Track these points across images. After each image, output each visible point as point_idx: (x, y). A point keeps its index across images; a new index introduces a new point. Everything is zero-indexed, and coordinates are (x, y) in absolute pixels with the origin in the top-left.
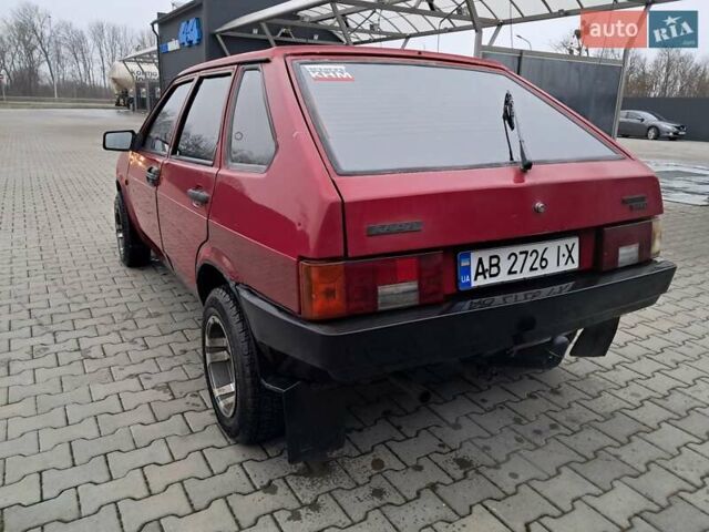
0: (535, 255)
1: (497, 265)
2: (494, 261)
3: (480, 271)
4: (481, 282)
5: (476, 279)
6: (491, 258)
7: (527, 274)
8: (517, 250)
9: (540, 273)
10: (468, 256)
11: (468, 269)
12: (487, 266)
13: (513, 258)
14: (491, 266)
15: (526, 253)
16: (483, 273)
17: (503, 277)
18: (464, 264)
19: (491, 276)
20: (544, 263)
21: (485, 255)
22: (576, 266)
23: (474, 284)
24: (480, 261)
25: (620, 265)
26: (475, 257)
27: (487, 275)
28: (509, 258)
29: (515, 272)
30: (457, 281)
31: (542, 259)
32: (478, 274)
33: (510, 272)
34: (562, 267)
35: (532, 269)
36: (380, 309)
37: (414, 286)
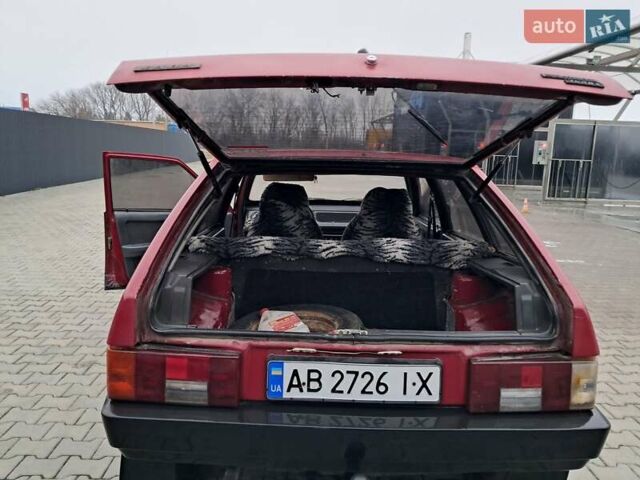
0: (368, 377)
1: (318, 380)
2: (315, 376)
3: (295, 382)
4: (295, 394)
5: (289, 390)
6: (310, 371)
7: (356, 396)
8: (344, 368)
9: (376, 398)
10: (281, 366)
11: (280, 379)
12: (304, 378)
13: (338, 376)
14: (310, 380)
15: (357, 373)
16: (299, 386)
17: (325, 394)
18: (275, 372)
19: (309, 390)
20: (382, 389)
21: (303, 368)
22: (435, 398)
23: (286, 395)
24: (295, 373)
25: (501, 410)
26: (289, 367)
27: (305, 388)
28: (333, 375)
29: (341, 392)
30: (266, 390)
31: (379, 383)
32: (291, 386)
33: (334, 391)
34: (411, 397)
35: (363, 392)
36: (167, 401)
37: (203, 386)
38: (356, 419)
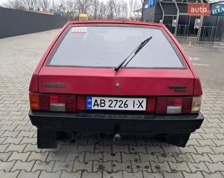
0: (121, 102)
1: (104, 103)
2: (103, 102)
3: (96, 104)
4: (96, 108)
6: (101, 100)
7: (117, 108)
8: (113, 99)
9: (124, 109)
10: (91, 99)
11: (91, 103)
12: (99, 103)
13: (111, 102)
14: (101, 103)
15: (117, 101)
16: (97, 105)
17: (106, 108)
18: (89, 100)
19: (101, 106)
20: (126, 106)
21: (99, 99)
22: (144, 109)
23: (93, 108)
24: (96, 101)
25: (167, 113)
26: (94, 99)
27: (99, 106)
28: (109, 101)
29: (112, 107)
30: (86, 106)
31: (125, 104)
32: (95, 105)
33: (109, 106)
34: (136, 109)
35: (119, 107)
36: (51, 110)
37: (63, 105)
38: (117, 116)
